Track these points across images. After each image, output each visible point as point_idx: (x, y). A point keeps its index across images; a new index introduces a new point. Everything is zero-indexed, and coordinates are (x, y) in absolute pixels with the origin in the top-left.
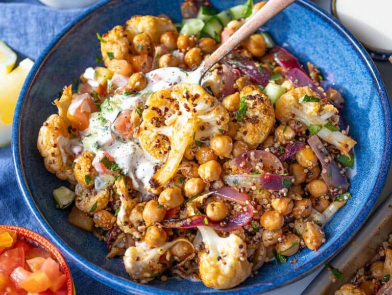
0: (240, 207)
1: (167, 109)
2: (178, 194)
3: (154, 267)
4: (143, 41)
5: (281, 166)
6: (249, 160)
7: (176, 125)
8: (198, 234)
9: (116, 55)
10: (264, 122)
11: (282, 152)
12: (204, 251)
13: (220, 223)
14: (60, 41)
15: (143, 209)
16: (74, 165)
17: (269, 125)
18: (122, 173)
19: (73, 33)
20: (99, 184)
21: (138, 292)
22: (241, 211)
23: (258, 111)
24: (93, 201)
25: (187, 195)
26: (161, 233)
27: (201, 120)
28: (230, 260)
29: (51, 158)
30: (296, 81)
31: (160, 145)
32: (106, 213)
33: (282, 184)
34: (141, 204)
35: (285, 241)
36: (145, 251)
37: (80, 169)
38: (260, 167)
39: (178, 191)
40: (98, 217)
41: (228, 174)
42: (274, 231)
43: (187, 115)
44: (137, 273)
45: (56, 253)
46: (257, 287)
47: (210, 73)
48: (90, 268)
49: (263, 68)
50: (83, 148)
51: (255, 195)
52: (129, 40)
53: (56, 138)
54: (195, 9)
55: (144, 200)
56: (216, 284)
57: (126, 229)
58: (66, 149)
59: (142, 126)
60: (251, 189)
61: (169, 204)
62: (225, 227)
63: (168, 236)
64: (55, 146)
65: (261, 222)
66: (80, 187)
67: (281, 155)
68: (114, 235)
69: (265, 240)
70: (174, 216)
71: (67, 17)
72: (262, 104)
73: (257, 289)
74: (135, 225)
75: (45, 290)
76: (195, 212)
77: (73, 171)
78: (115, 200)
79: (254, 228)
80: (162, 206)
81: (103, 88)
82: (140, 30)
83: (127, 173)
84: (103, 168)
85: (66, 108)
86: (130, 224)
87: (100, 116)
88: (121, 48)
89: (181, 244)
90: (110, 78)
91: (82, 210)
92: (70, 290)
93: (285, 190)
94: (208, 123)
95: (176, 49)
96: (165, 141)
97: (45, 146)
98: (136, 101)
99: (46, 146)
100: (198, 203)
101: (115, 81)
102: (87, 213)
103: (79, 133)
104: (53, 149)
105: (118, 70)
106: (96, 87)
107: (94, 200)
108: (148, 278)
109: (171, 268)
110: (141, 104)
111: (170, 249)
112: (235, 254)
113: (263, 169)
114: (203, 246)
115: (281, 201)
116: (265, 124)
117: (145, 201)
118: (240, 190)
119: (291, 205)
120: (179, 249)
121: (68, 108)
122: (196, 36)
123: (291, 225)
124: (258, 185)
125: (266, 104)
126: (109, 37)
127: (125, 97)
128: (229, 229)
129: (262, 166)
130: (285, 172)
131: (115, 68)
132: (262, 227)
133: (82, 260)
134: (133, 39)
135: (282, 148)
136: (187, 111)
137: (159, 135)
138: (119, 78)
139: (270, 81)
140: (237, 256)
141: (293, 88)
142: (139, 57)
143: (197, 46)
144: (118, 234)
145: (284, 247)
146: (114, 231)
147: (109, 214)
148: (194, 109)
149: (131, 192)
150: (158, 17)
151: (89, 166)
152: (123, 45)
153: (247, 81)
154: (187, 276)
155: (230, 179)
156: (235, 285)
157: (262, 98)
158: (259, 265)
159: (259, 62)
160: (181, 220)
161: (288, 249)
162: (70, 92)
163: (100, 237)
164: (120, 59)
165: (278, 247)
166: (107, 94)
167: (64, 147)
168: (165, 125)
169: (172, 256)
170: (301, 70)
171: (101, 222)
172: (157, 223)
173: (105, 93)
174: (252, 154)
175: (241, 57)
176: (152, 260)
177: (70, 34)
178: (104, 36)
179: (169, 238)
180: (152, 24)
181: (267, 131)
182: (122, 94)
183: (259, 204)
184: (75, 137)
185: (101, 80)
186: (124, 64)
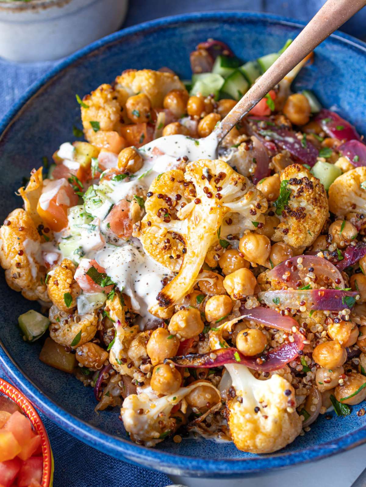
0: (285, 336)
1: (179, 197)
2: (195, 318)
3: (165, 422)
4: (140, 105)
5: (341, 278)
6: (296, 268)
7: (193, 218)
8: (224, 375)
9: (102, 125)
10: (313, 216)
11: (340, 258)
12: (235, 399)
13: (256, 359)
14: (25, 106)
15: (148, 341)
16: (48, 280)
17: (320, 220)
18: (116, 288)
19: (42, 94)
20: (84, 306)
21: (145, 459)
22: (286, 342)
23: (306, 201)
24: (76, 330)
25: (209, 319)
26: (174, 374)
27: (228, 209)
28: (273, 412)
29: (16, 270)
30: (356, 157)
31: (170, 246)
32: (93, 347)
33: (343, 302)
34: (143, 334)
35: (348, 383)
36: (150, 400)
37: (57, 284)
38: (311, 278)
39: (196, 314)
40: (83, 352)
41: (264, 290)
42: (333, 370)
43: (208, 203)
44: (141, 432)
45: (25, 404)
46: (314, 451)
47: (235, 149)
48: (75, 427)
49: (308, 141)
50: (59, 255)
51: (305, 318)
52: (120, 105)
53: (22, 242)
54: (210, 60)
55: (148, 327)
56: (253, 446)
57: (123, 370)
58: (37, 257)
59: (145, 220)
60: (299, 311)
61: (183, 334)
62: (263, 364)
63: (184, 378)
64: (21, 253)
65: (314, 358)
66: (56, 311)
67: (339, 261)
68: (105, 378)
69: (321, 383)
70: (191, 350)
71: (32, 74)
72: (311, 191)
73: (314, 454)
74: (136, 363)
75: (12, 457)
76: (220, 344)
77: (46, 288)
78: (105, 328)
79: (304, 366)
80: (174, 336)
81: (86, 171)
82: (135, 89)
83: (123, 290)
84: (89, 283)
85: (35, 200)
86: (129, 362)
87: (82, 212)
88: (110, 114)
89: (202, 389)
90: (96, 157)
91: (59, 342)
92: (46, 457)
93: (347, 311)
94: (238, 214)
95: (186, 115)
96: (178, 241)
97: (6, 254)
98: (133, 188)
99: (8, 254)
100: (224, 331)
101: (102, 161)
102: (67, 347)
103: (53, 234)
104: (17, 258)
105: (107, 146)
106: (76, 170)
107: (76, 328)
108: (156, 439)
109: (187, 424)
110: (140, 191)
111: (186, 397)
112: (281, 403)
113: (315, 282)
114: (233, 392)
115: (341, 327)
116: (315, 220)
117: (149, 330)
118: (283, 312)
119: (356, 333)
120: (199, 397)
121: (37, 199)
122: (213, 97)
123: (356, 360)
124: (308, 305)
125: (317, 190)
126: (92, 100)
127: (117, 183)
128: (270, 367)
129: (313, 277)
130: (346, 287)
131: (102, 143)
132: (316, 365)
133: (64, 415)
134: (125, 102)
135: (339, 252)
136: (208, 197)
137: (169, 232)
138: (108, 157)
139: (318, 158)
140: (283, 406)
141: (351, 168)
142: (135, 128)
143: (215, 110)
144: (111, 376)
145: (347, 393)
146: (106, 372)
147: (98, 348)
148: (219, 194)
149: (128, 316)
150: (160, 71)
151: (69, 281)
152: (113, 112)
153: (287, 159)
154: (210, 435)
155: (269, 296)
156: (280, 447)
157: (312, 182)
158: (312, 418)
159: (302, 133)
160: (202, 356)
161: (352, 396)
162: (40, 177)
163: (85, 381)
164: (108, 130)
165: (338, 393)
166: (91, 179)
167: (33, 255)
168: (177, 218)
169: (190, 406)
170: (361, 142)
171: (86, 360)
172: (168, 361)
173: (88, 177)
174: (299, 260)
175: (276, 125)
176: (161, 413)
177: (38, 97)
178: (86, 99)
179: (184, 381)
180: (152, 81)
181: (318, 228)
182: (111, 179)
183: (311, 332)
184: (47, 240)
185: (83, 161)
186: (115, 137)
